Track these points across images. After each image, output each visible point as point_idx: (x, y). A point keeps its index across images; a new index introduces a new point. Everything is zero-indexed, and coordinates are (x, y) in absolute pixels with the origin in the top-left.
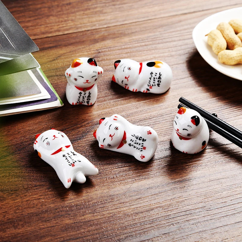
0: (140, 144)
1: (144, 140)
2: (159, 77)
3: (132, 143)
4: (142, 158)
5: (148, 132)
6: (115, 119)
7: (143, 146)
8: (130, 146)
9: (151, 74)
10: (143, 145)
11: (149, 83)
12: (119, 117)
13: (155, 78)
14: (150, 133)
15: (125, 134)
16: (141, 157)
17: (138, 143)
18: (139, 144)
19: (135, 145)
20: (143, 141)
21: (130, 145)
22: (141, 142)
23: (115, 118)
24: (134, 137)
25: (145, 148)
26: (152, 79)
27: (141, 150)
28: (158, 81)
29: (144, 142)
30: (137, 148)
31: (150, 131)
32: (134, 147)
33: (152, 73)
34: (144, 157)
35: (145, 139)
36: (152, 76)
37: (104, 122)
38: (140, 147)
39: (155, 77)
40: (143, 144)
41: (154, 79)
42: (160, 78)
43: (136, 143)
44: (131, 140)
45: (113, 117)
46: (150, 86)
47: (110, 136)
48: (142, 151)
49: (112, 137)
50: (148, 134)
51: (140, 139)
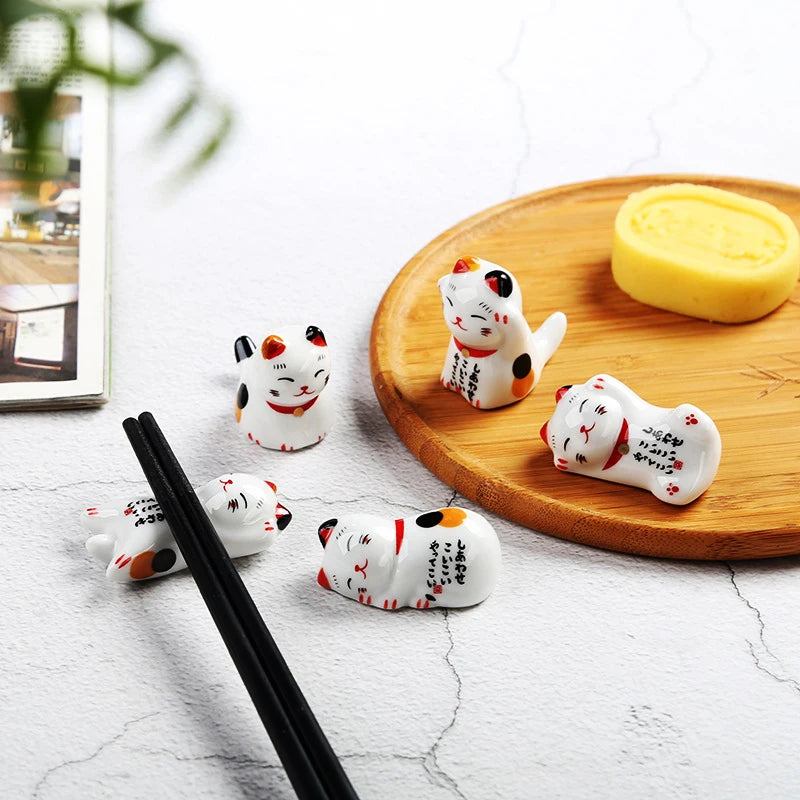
0: (666, 453)
1: (677, 443)
2: (459, 553)
3: (645, 452)
4: (671, 494)
5: (688, 418)
6: (597, 387)
7: (673, 459)
8: (639, 459)
9: (432, 548)
10: (673, 455)
11: (432, 576)
12: (610, 381)
13: (447, 558)
14: (695, 422)
15: (625, 426)
16: (668, 489)
17: (660, 451)
18: (662, 453)
19: (653, 457)
20: (674, 445)
21: (638, 457)
22: (668, 447)
23: (600, 384)
24: (651, 434)
25: (679, 465)
26: (439, 562)
27: (668, 470)
28: (458, 567)
29: (676, 449)
30: (658, 465)
31: (692, 416)
32: (651, 463)
33: (434, 546)
34: (676, 489)
35: (679, 439)
36: (436, 554)
37: (567, 395)
38: (665, 461)
39: (447, 556)
40: (673, 453)
41: (445, 561)
42: (460, 557)
43: (654, 452)
44: (642, 443)
45: (594, 381)
46: (434, 584)
47: (583, 429)
48: (671, 472)
49: (587, 432)
50: (688, 423)
51: (665, 440)
